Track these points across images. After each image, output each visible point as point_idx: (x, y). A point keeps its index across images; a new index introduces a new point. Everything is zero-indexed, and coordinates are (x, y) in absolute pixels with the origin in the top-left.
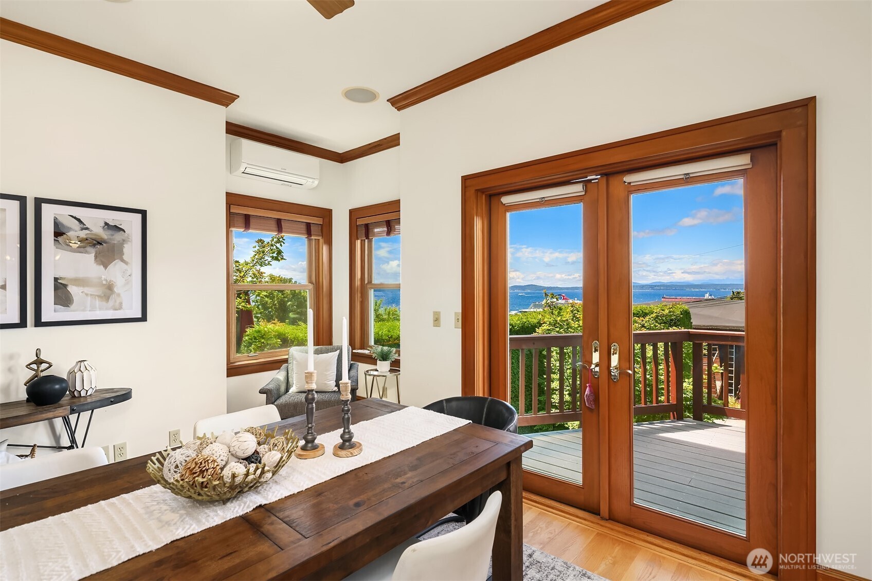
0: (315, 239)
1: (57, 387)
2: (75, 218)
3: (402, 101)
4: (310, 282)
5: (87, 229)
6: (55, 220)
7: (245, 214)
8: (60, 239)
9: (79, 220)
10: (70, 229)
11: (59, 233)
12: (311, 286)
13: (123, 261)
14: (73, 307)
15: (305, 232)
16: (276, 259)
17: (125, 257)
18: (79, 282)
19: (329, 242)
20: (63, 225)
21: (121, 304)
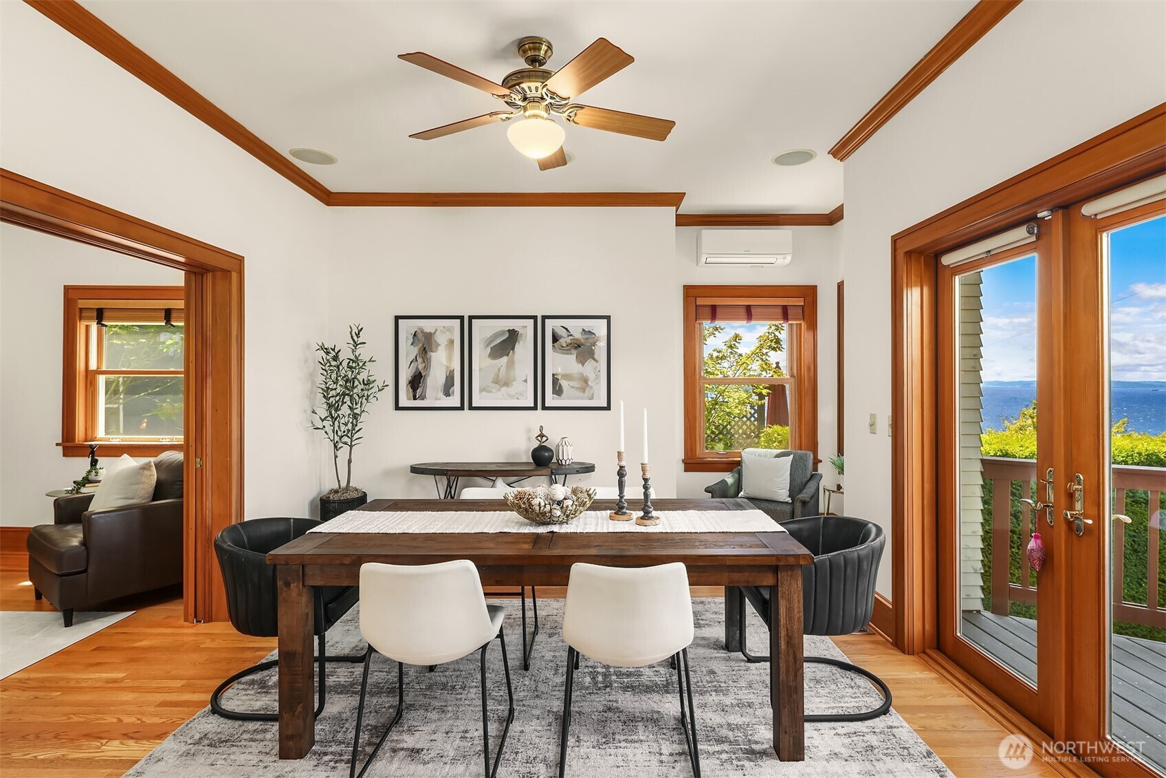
0: (796, 324)
1: (547, 454)
2: (564, 328)
3: (842, 150)
4: (792, 376)
5: (571, 335)
6: (553, 330)
7: (712, 305)
8: (555, 344)
9: (566, 329)
10: (561, 337)
11: (555, 339)
12: (792, 380)
13: (594, 359)
14: (563, 396)
15: (780, 317)
16: (774, 349)
17: (596, 357)
18: (568, 377)
19: (813, 326)
20: (557, 334)
21: (593, 394)
